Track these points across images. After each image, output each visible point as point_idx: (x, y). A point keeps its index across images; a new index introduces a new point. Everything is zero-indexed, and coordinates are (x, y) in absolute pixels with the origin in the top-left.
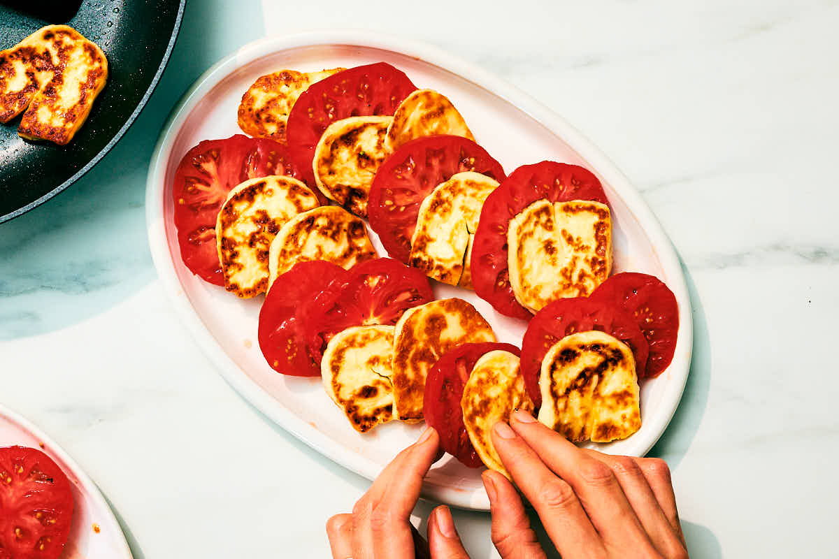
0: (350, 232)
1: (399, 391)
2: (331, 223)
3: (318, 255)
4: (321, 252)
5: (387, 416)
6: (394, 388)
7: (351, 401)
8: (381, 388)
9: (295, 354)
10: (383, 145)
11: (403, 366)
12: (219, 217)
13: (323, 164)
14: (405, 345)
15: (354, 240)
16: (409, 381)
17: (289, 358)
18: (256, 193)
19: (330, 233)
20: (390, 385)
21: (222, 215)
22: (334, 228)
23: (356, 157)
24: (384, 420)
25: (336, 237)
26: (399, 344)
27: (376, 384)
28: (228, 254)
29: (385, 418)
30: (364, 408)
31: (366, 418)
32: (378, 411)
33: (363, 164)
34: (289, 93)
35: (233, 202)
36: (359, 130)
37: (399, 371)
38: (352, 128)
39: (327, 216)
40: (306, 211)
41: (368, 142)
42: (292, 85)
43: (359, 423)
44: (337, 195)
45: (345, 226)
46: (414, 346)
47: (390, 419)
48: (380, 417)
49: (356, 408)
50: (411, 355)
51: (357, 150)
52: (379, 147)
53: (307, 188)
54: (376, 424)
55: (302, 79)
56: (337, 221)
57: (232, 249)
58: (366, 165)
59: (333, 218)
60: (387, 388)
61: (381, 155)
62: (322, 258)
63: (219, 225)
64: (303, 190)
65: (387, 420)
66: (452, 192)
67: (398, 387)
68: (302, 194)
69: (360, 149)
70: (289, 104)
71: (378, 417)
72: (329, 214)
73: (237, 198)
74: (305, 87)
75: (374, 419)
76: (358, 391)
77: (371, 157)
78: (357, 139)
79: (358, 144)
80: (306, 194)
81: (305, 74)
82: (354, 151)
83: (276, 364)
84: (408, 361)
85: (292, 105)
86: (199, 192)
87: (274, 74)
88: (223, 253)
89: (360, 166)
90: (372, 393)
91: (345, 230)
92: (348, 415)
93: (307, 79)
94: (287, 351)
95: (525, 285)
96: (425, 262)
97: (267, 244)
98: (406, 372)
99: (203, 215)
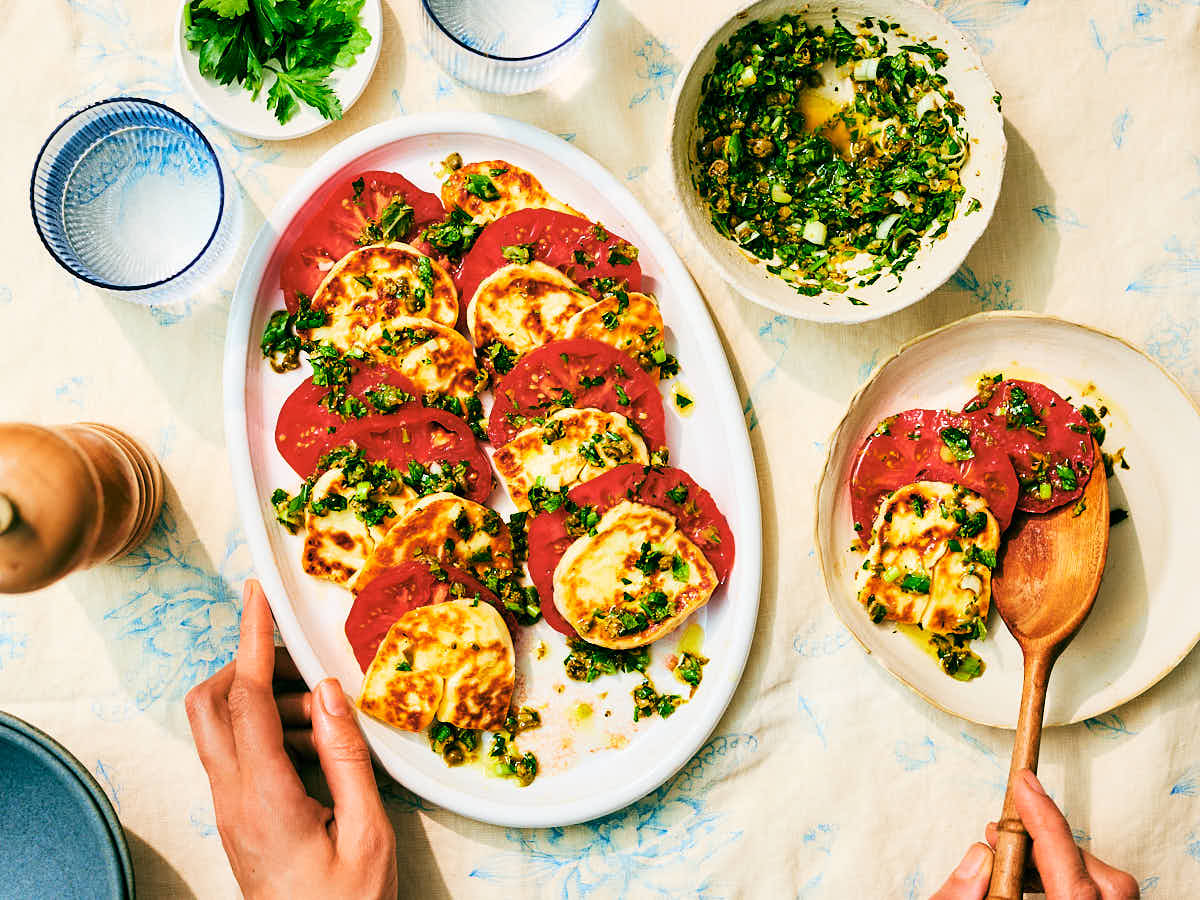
0: (461, 376)
1: (374, 562)
2: (449, 353)
3: (411, 373)
4: (416, 372)
5: (343, 578)
6: (372, 556)
7: (320, 535)
8: (359, 547)
9: (307, 445)
10: (564, 322)
11: (399, 542)
12: (351, 256)
13: (491, 291)
14: (417, 522)
15: (457, 388)
16: (392, 561)
17: (299, 444)
18: (404, 263)
19: (442, 361)
20: (369, 551)
21: (356, 255)
22: (449, 360)
23: (527, 311)
24: (336, 579)
25: (443, 371)
26: (412, 517)
27: (357, 539)
28: (329, 297)
29: (339, 579)
30: (328, 552)
31: (322, 563)
32: (338, 566)
33: (530, 324)
34: (516, 198)
35: (376, 253)
36: (553, 287)
37: (391, 543)
38: (548, 280)
39: (452, 344)
40: (437, 322)
41: (552, 305)
42: (526, 193)
43: (311, 560)
44: (479, 332)
45: (461, 367)
46: (425, 533)
47: (344, 583)
48: (336, 573)
49: (320, 545)
50: (415, 537)
51: (535, 305)
52: (559, 320)
53: (456, 300)
54: (326, 576)
55: (540, 195)
56: (457, 357)
57: (336, 295)
58: (533, 327)
59: (456, 351)
60: (365, 553)
61: (554, 329)
62: (412, 378)
63: (343, 263)
64: (452, 299)
65: (339, 582)
66: (599, 426)
67: (377, 558)
68: (447, 302)
69: (538, 307)
70: (507, 208)
71: (334, 572)
72: (455, 343)
73: (383, 252)
74: (536, 205)
75: (328, 569)
76: (334, 531)
77: (543, 324)
78: (543, 295)
79: (541, 300)
80: (451, 306)
81: (547, 194)
82: (532, 304)
83: (282, 437)
84: (407, 542)
85: (509, 212)
86: (352, 215)
87: (516, 169)
88: (323, 292)
89: (525, 322)
90: (346, 545)
91: (457, 371)
92: (306, 545)
93: (544, 199)
94: (302, 435)
95: (577, 567)
96: (513, 464)
97: (372, 320)
98: (396, 550)
99: (338, 241)
